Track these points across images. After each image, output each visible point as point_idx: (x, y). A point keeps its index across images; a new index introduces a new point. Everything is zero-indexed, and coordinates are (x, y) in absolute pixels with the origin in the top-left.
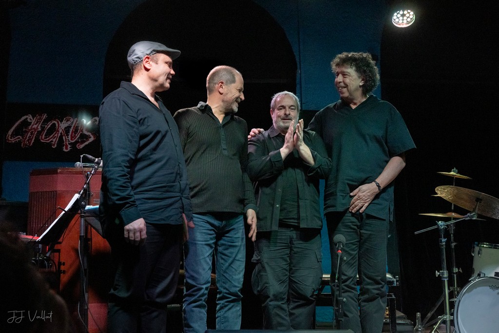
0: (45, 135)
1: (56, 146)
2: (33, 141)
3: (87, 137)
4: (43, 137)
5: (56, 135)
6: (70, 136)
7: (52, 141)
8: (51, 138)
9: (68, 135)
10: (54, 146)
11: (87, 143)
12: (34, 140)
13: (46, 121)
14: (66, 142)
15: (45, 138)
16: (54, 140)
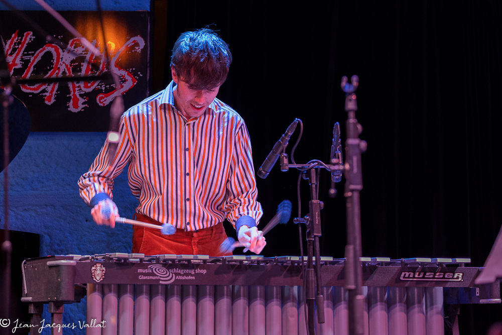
7: (44, 91)
10: (50, 101)
11: (118, 93)
13: (32, 47)
14: (74, 91)
16: (49, 88)
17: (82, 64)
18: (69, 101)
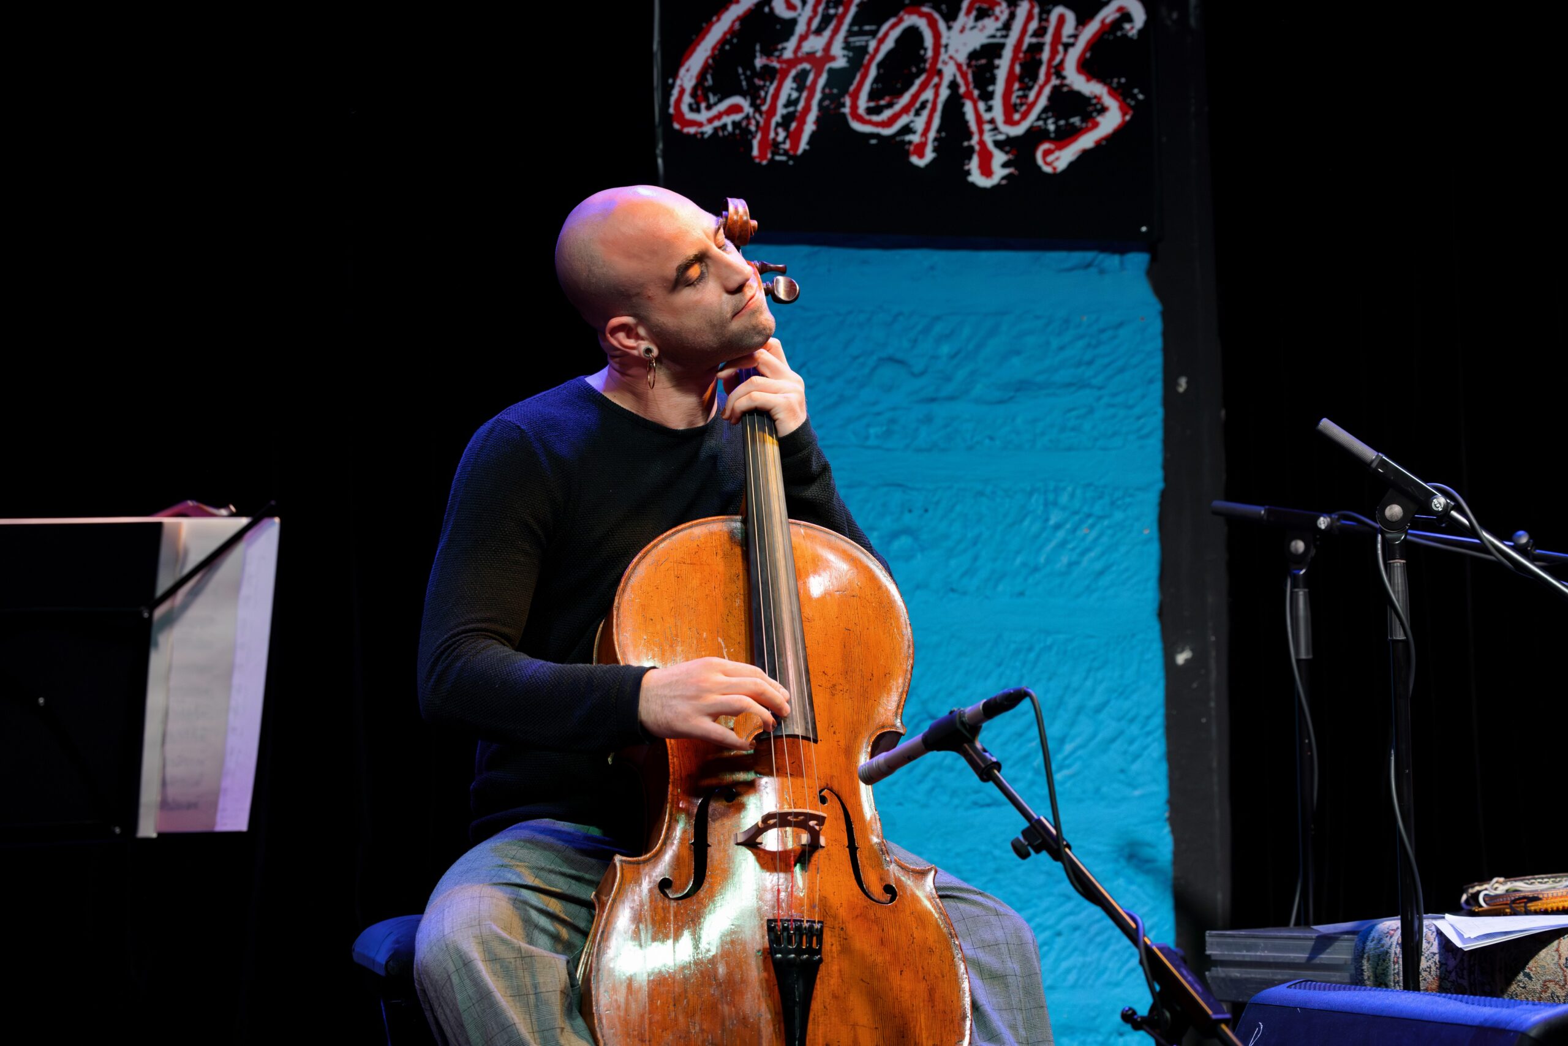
0: (872, 96)
1: (929, 155)
2: (809, 127)
3: (1090, 110)
4: (863, 103)
5: (928, 94)
6: (997, 103)
7: (907, 129)
8: (905, 110)
9: (987, 96)
10: (921, 155)
11: (1087, 141)
12: (818, 121)
14: (981, 132)
15: (870, 111)
16: (919, 124)
17: (996, 62)
18: (970, 158)
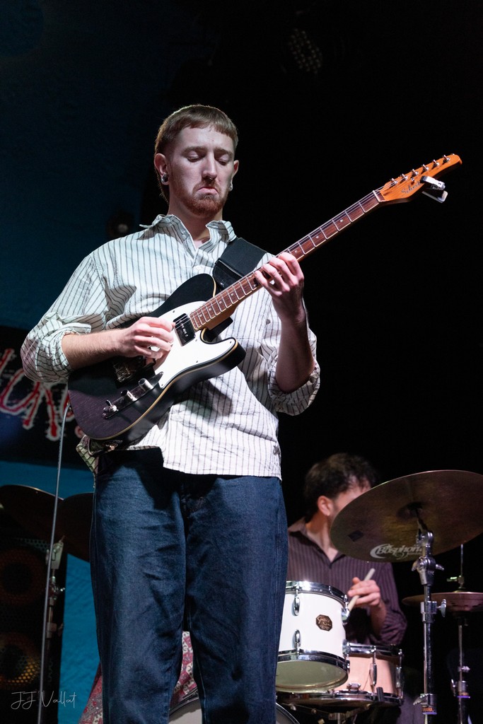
0: (10, 398)
1: (31, 425)
4: (6, 401)
5: (33, 400)
6: (61, 407)
7: (23, 414)
8: (23, 406)
9: (57, 404)
10: (27, 425)
14: (53, 418)
15: (8, 404)
16: (28, 412)
17: (63, 391)
18: (47, 428)
